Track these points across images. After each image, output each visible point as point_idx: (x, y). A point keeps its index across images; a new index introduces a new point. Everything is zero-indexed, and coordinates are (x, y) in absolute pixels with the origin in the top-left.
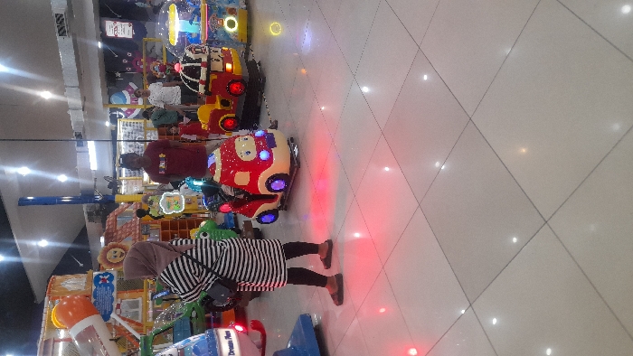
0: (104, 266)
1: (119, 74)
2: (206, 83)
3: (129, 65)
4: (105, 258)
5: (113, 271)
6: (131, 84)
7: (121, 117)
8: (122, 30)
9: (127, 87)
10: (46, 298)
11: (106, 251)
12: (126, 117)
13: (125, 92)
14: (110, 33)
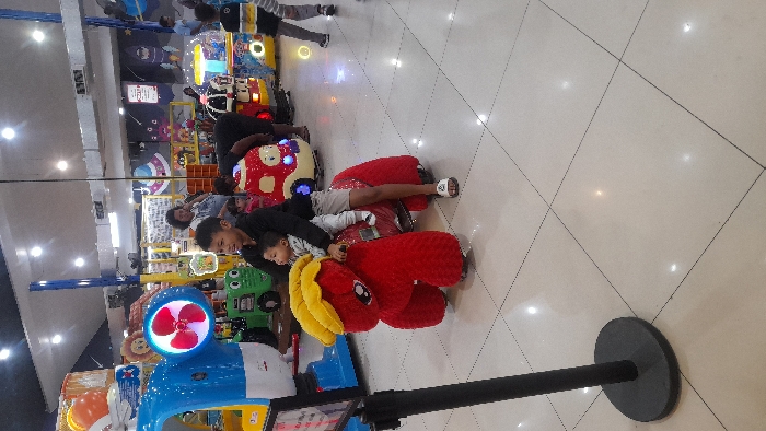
0: (128, 358)
1: (142, 145)
3: (153, 133)
4: (129, 350)
5: (138, 364)
6: (157, 155)
7: (145, 193)
8: (146, 94)
9: (153, 159)
10: (61, 398)
11: (130, 341)
12: (152, 194)
13: (150, 165)
14: (133, 99)
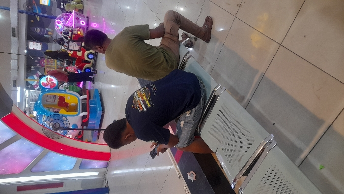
1: (33, 67)
2: (71, 38)
3: (38, 63)
6: (38, 72)
14: (31, 47)
